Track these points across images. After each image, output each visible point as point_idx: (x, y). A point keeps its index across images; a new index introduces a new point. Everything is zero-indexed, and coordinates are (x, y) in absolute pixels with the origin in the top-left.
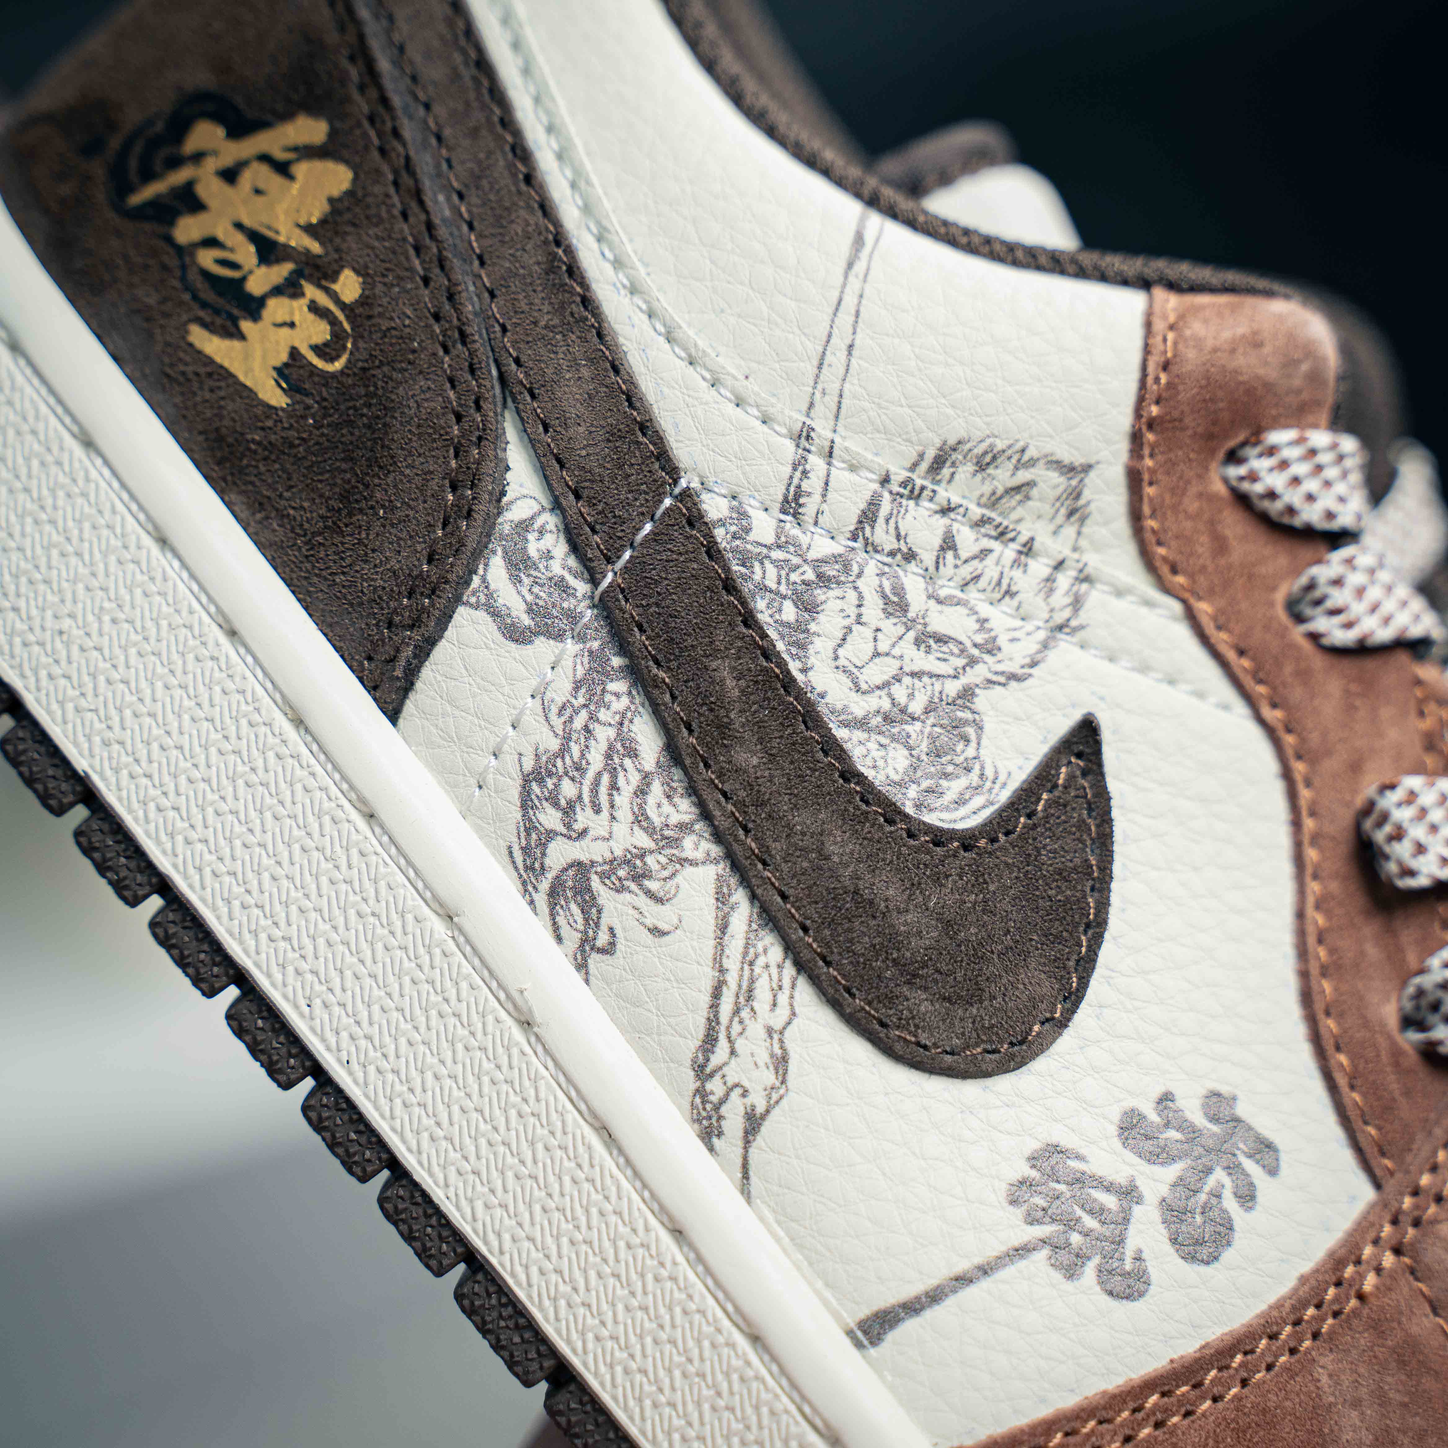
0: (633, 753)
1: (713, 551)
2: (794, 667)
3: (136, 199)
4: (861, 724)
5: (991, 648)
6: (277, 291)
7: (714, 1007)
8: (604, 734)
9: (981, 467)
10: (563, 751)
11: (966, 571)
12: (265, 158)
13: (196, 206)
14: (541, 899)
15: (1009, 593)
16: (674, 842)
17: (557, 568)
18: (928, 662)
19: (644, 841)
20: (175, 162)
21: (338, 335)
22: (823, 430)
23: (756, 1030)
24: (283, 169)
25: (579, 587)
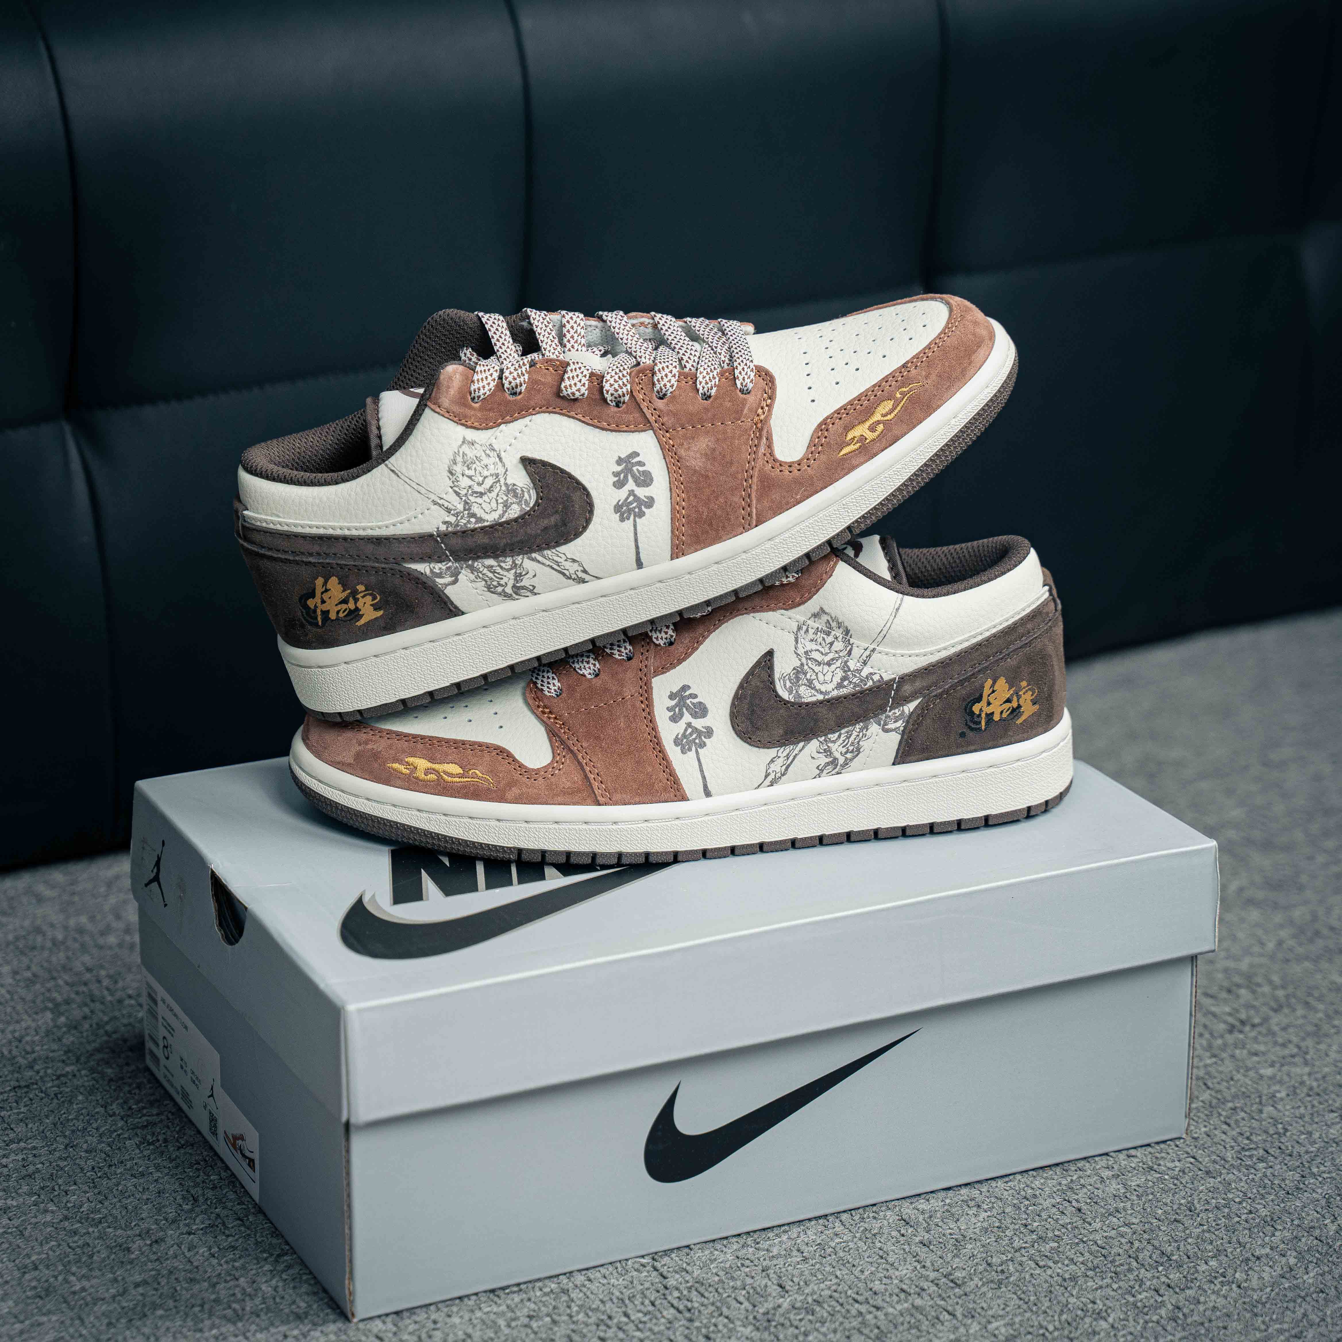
0: (492, 566)
1: (454, 533)
2: (486, 524)
3: (320, 623)
4: (505, 512)
5: (497, 475)
6: (356, 603)
7: (556, 570)
8: (485, 571)
10: (486, 581)
11: (478, 475)
12: (322, 593)
13: (328, 611)
14: (517, 597)
15: (486, 466)
16: (516, 565)
17: (444, 568)
18: (496, 491)
19: (513, 571)
20: (315, 611)
21: (370, 595)
22: (434, 497)
23: (564, 563)
24: (327, 590)
25: (450, 564)
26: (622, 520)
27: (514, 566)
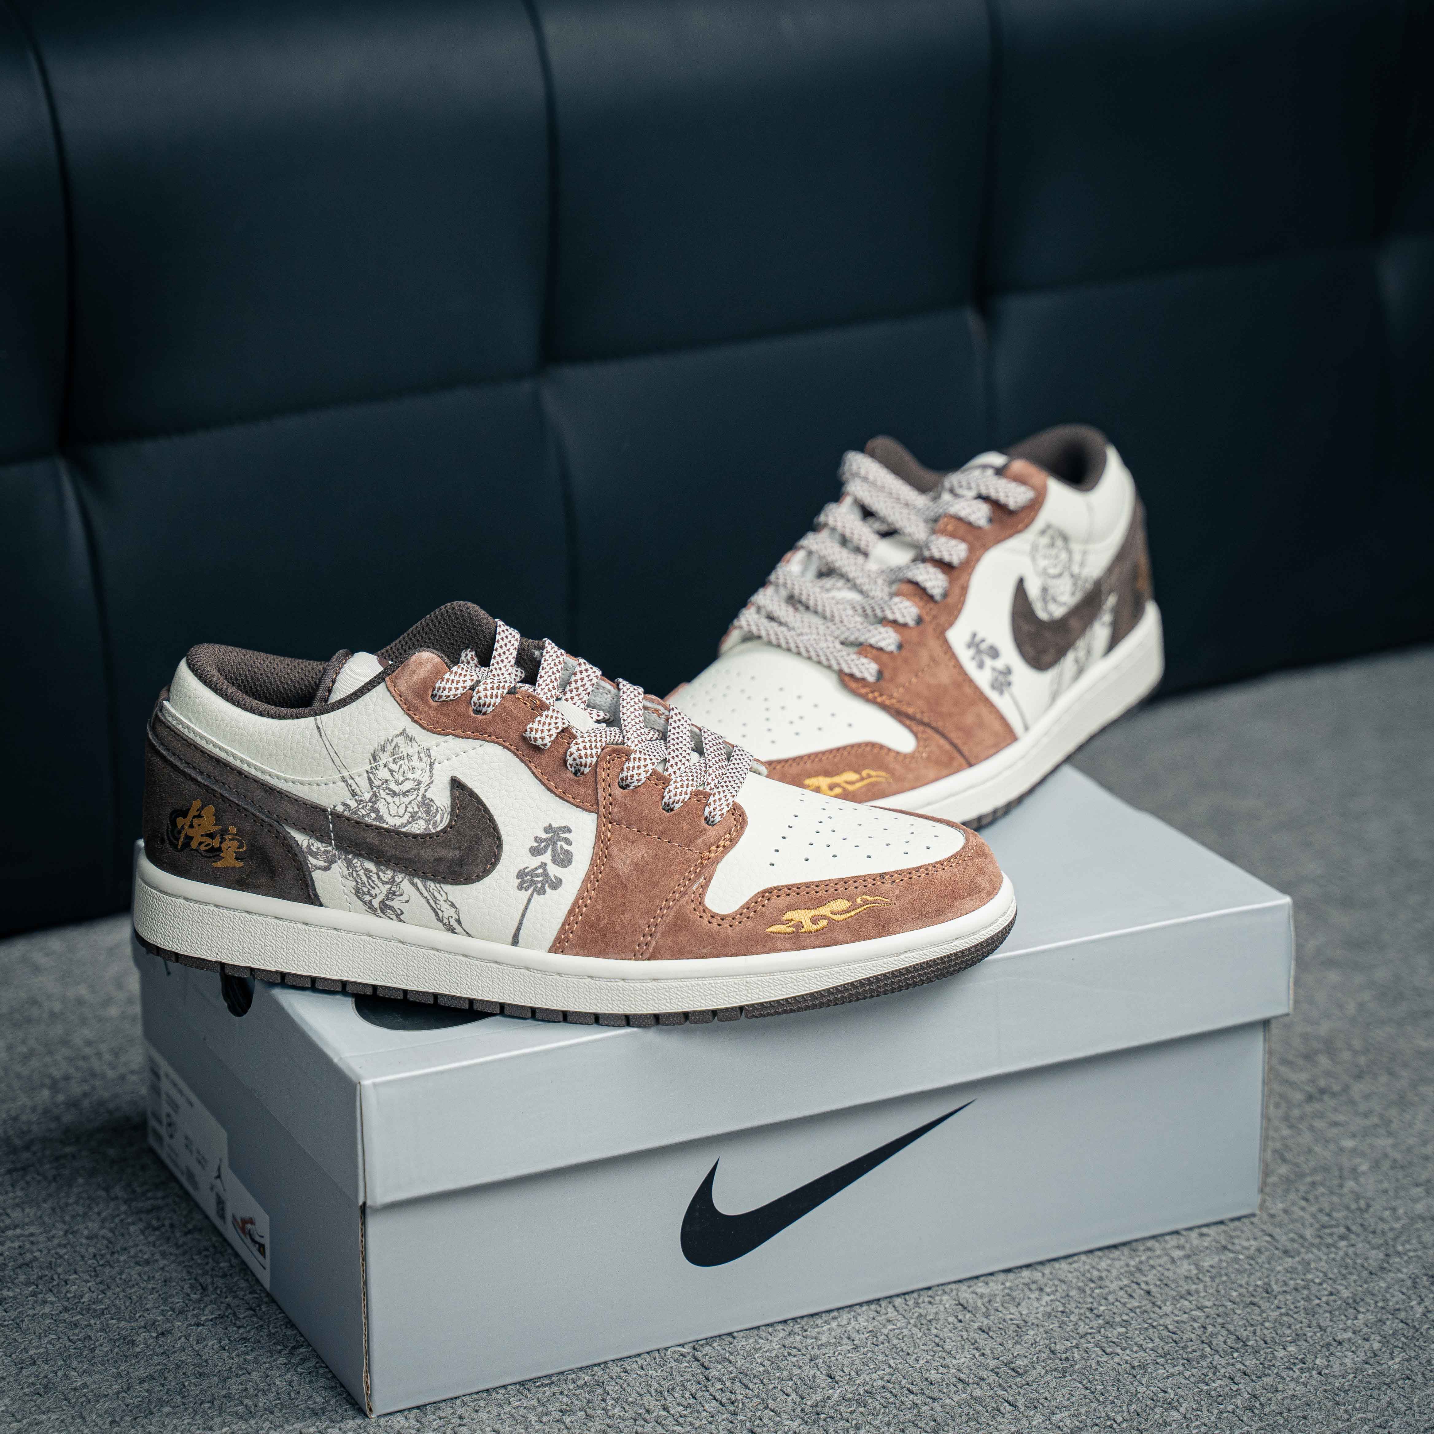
0: (370, 871)
1: (348, 819)
2: (384, 825)
3: (179, 847)
4: (409, 823)
5: (420, 783)
6: (221, 843)
7: (431, 906)
8: (361, 873)
9: (383, 751)
10: (357, 882)
11: (400, 773)
12: (194, 817)
13: (192, 838)
14: (381, 914)
15: (414, 768)
16: (394, 881)
17: (322, 849)
18: (411, 798)
19: (389, 886)
20: (180, 832)
21: (239, 841)
22: (346, 774)
23: (442, 903)
24: (199, 816)
25: (330, 848)
26: (520, 888)
27: (392, 881)
